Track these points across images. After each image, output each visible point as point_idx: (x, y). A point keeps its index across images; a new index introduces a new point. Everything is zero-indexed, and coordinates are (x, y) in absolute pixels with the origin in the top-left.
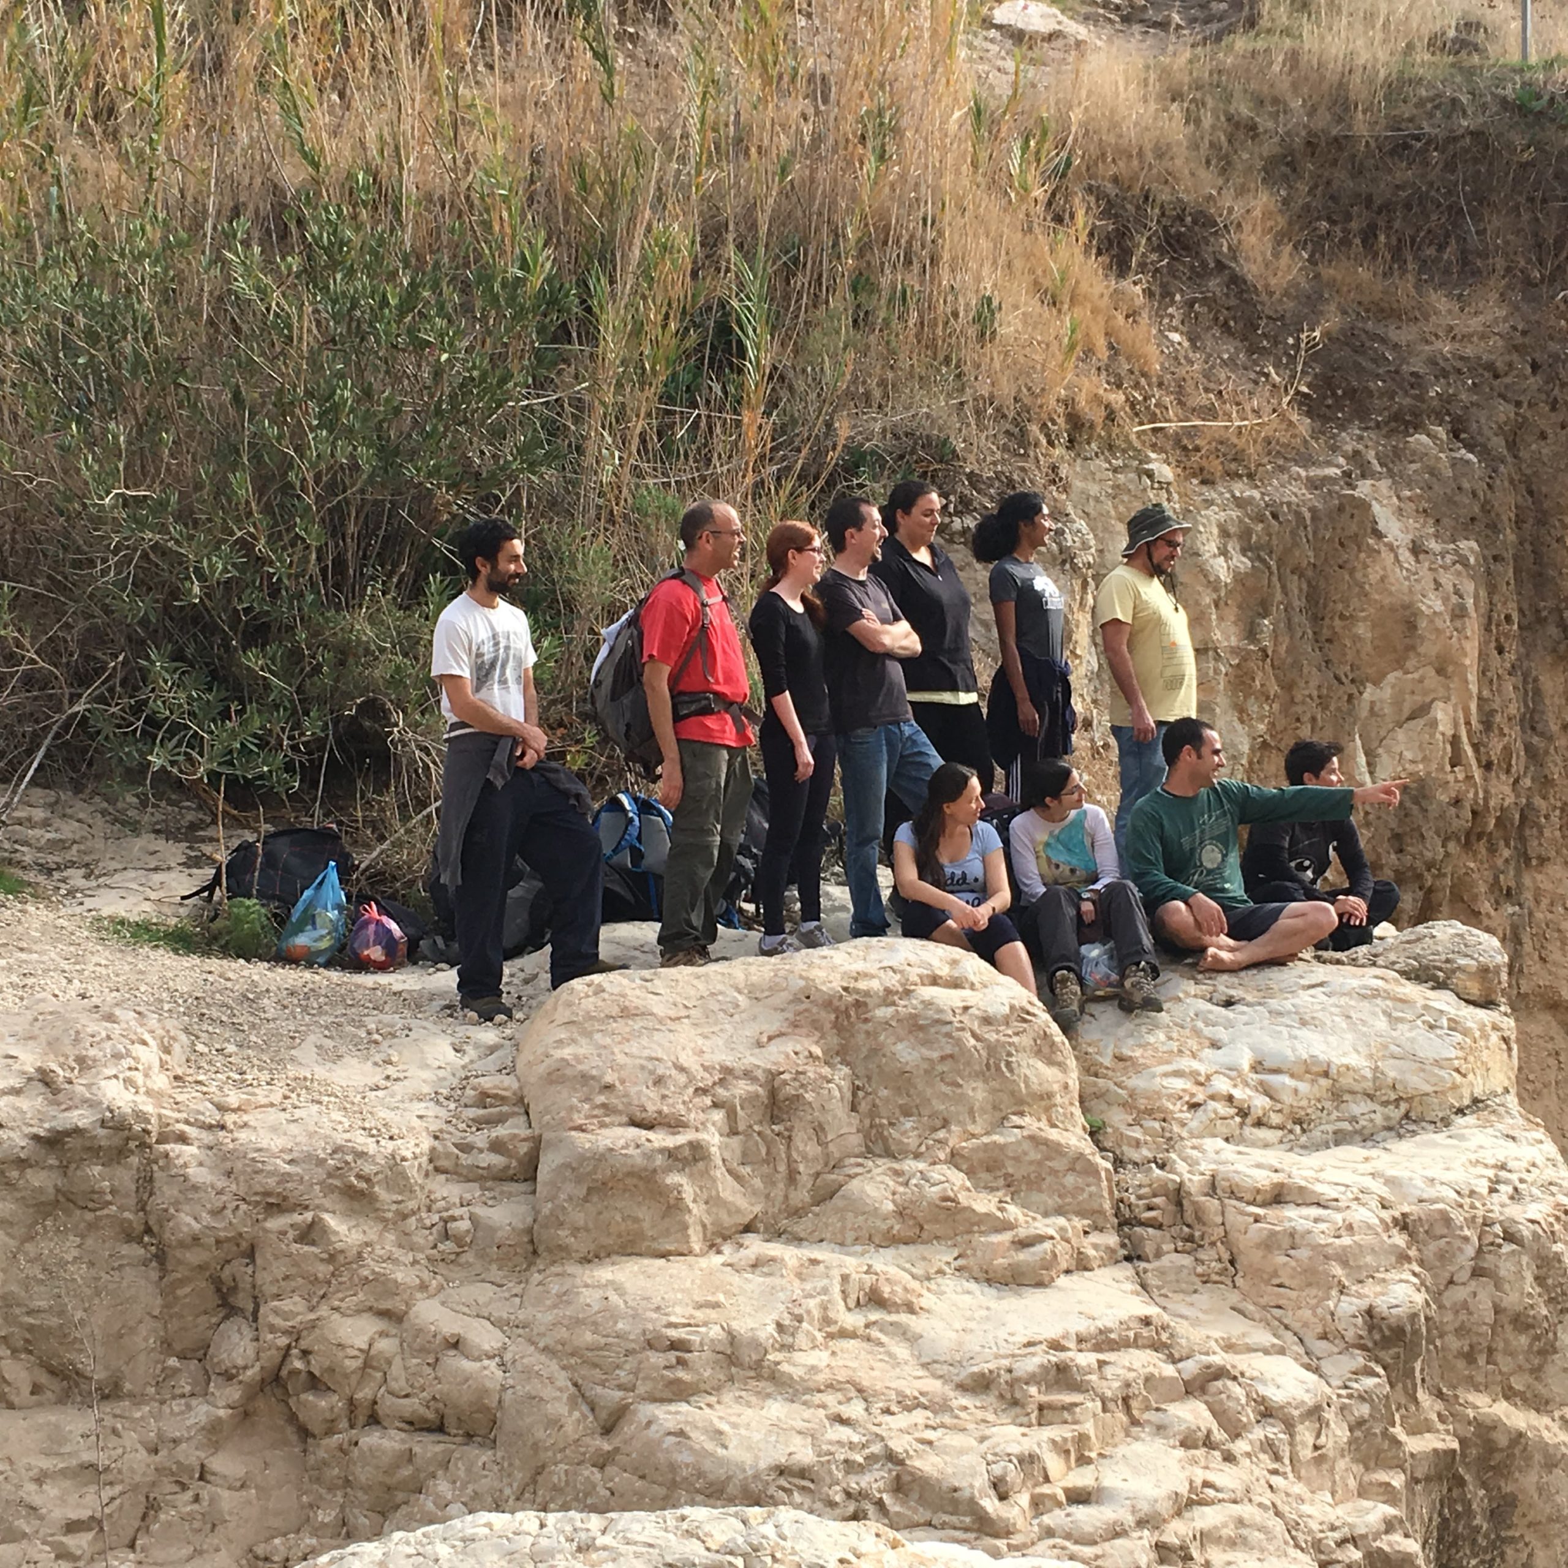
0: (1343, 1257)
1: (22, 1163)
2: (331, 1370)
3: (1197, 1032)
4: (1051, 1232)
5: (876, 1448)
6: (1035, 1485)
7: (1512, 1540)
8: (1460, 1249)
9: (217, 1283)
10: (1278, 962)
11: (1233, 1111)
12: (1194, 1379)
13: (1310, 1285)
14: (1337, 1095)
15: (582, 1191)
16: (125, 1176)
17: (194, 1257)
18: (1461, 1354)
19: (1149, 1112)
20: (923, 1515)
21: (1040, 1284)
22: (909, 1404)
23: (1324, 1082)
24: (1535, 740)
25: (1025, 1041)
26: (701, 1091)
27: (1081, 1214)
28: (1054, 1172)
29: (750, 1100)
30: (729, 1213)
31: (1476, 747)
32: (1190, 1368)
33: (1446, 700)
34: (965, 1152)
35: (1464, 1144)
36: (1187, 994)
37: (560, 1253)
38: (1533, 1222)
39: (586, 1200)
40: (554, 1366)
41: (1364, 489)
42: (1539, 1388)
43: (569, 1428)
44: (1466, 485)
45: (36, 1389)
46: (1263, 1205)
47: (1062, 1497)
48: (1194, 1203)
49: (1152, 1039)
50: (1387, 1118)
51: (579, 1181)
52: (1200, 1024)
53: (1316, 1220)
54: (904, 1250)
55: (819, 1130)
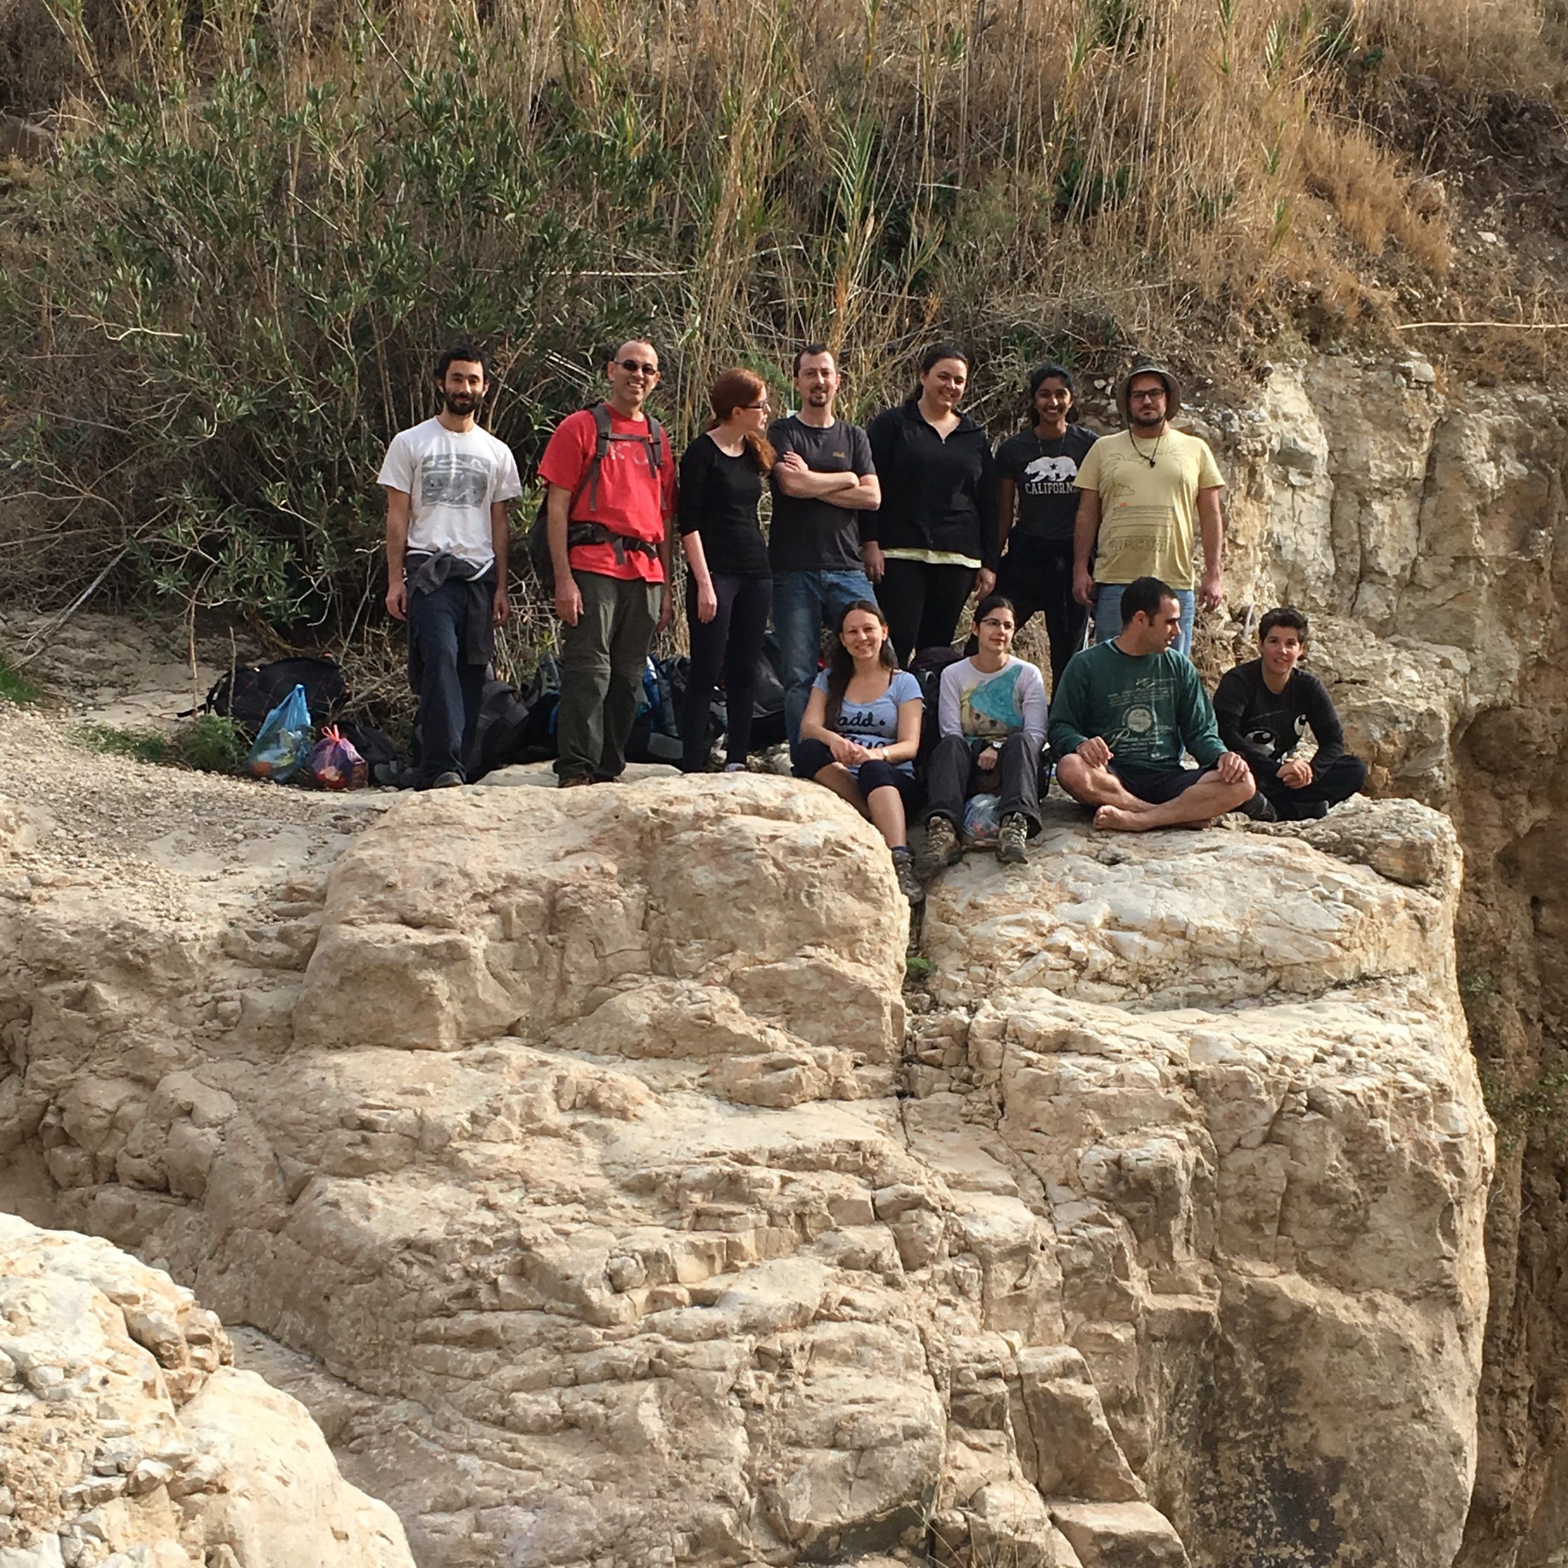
0: (1104, 1108)
2: (78, 1127)
3: (1062, 886)
4: (808, 1059)
5: (508, 1233)
6: (662, 1283)
7: (1293, 1418)
8: (1252, 1113)
11: (1067, 963)
12: (890, 1205)
13: (1062, 1132)
14: (1196, 958)
15: (335, 980)
18: (1243, 1220)
19: (979, 958)
20: (539, 1299)
21: (779, 1107)
22: (564, 1198)
23: (1179, 943)
25: (834, 873)
26: (476, 896)
27: (856, 1046)
28: (835, 1003)
29: (526, 910)
30: (488, 1014)
32: (886, 1195)
34: (744, 976)
35: (1320, 1016)
36: (1072, 850)
37: (311, 1039)
38: (1347, 1093)
39: (340, 988)
40: (262, 1137)
42: (1346, 1267)
43: (258, 1195)
46: (1045, 1051)
47: (687, 1299)
48: (977, 1045)
49: (1011, 889)
50: (1251, 986)
51: (333, 971)
52: (1070, 879)
53: (1088, 1069)
54: (652, 1063)
55: (596, 943)
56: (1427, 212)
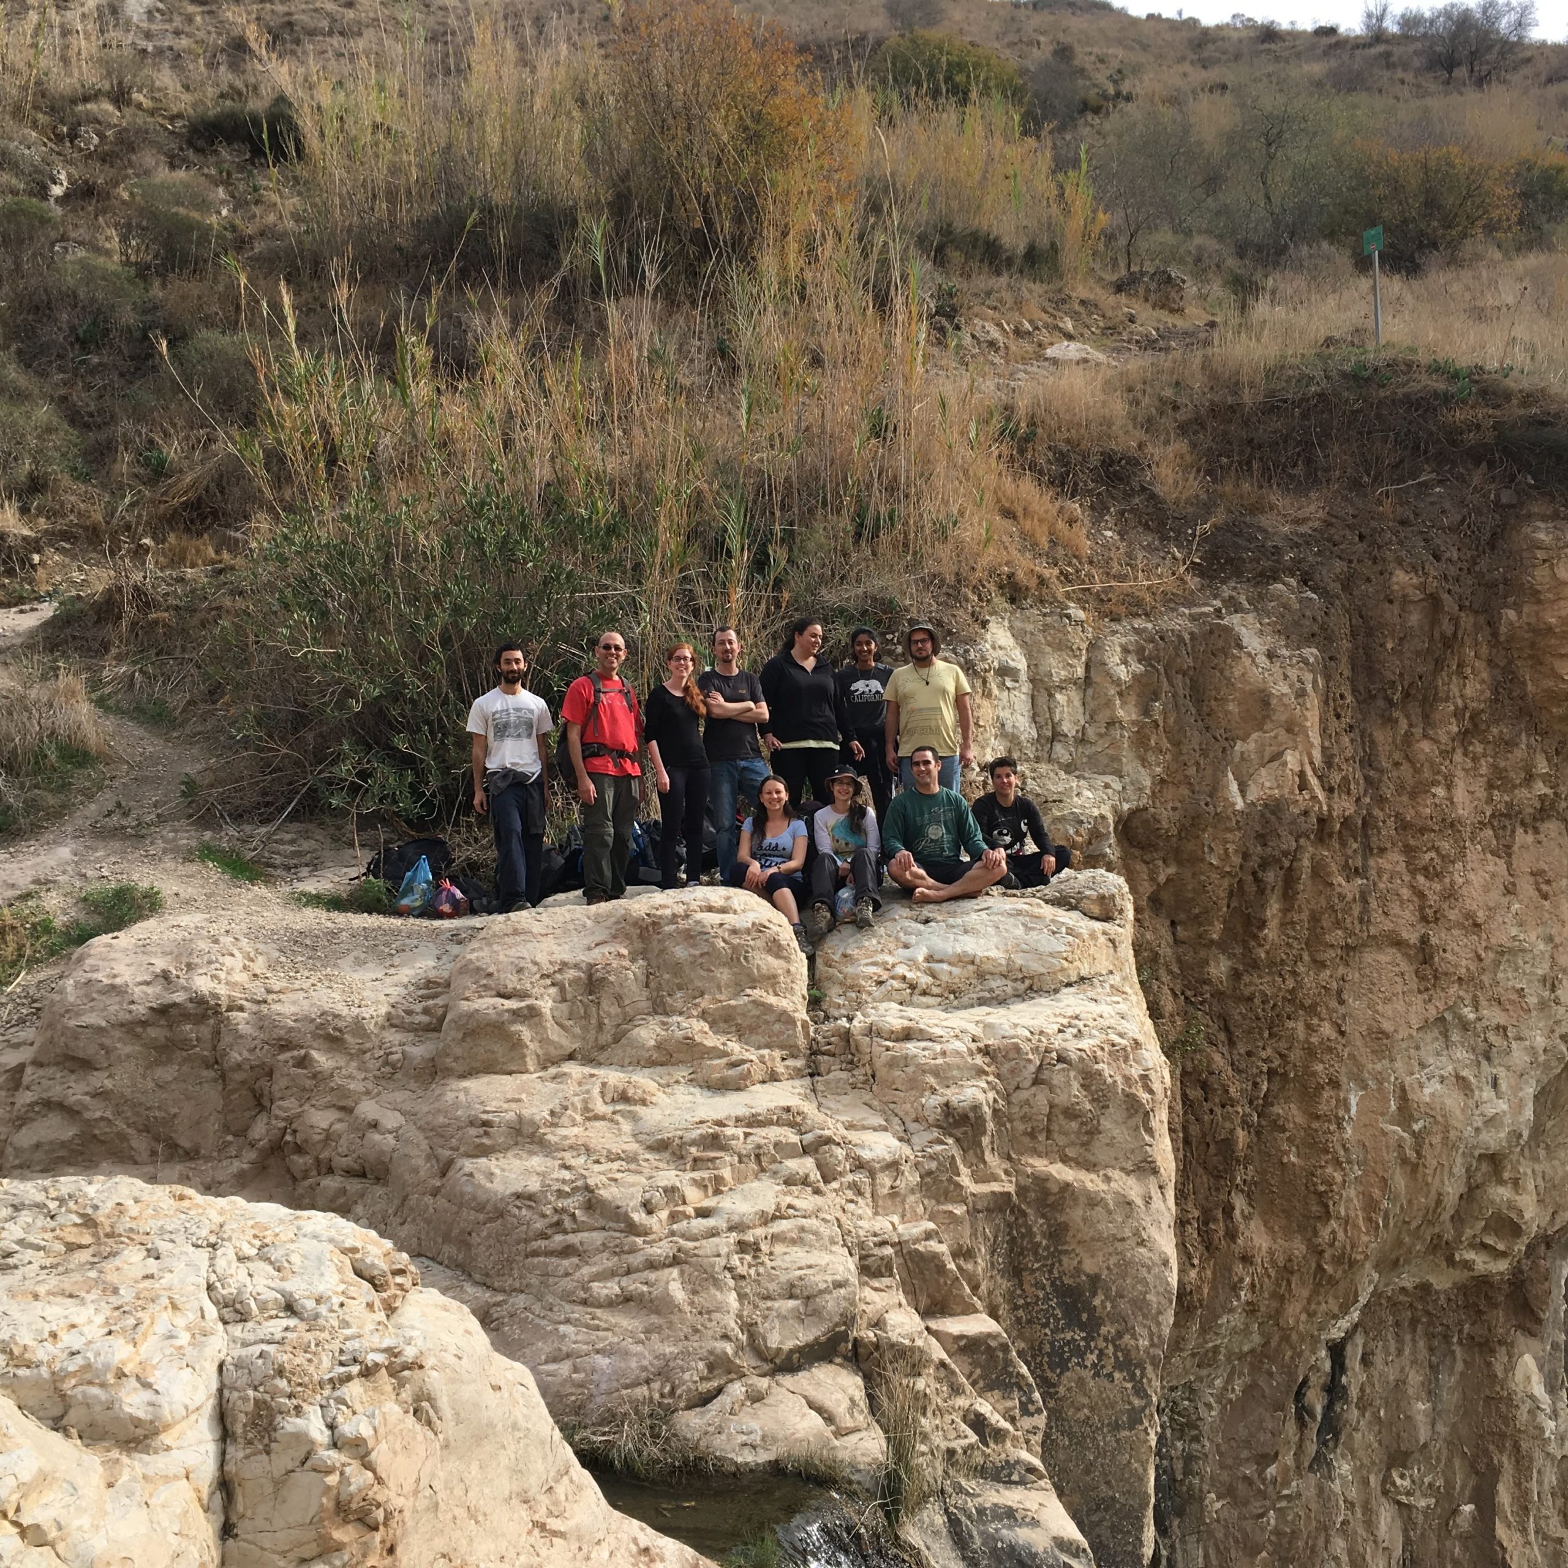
0: (936, 1072)
1: (144, 1024)
2: (306, 1141)
3: (897, 939)
4: (754, 1058)
5: (579, 1183)
6: (677, 1205)
7: (1066, 1252)
8: (1025, 1067)
9: (253, 1091)
10: (972, 896)
11: (904, 986)
12: (812, 1143)
13: (912, 1089)
14: (981, 976)
15: (460, 1036)
16: (205, 1031)
17: (239, 1076)
18: (1025, 1133)
19: (851, 987)
20: (602, 1222)
21: (738, 1089)
22: (612, 1157)
23: (971, 968)
24: (1372, 773)
25: (760, 943)
26: (543, 976)
27: (782, 1047)
28: (767, 1022)
29: (574, 982)
30: (556, 1048)
31: (1320, 778)
32: (809, 1138)
33: (1295, 748)
34: (710, 1011)
35: (1059, 1004)
36: (901, 917)
37: (448, 1073)
38: (1080, 1050)
39: (463, 1040)
40: (421, 1137)
41: (1233, 620)
42: (1090, 1157)
43: (422, 1173)
44: (1308, 613)
45: (154, 1153)
46: (896, 1040)
47: (693, 1214)
48: (855, 1040)
49: (867, 943)
50: (1016, 990)
51: (458, 1029)
52: (901, 934)
53: (924, 1049)
54: (659, 1069)
55: (619, 998)
56: (1071, 522)
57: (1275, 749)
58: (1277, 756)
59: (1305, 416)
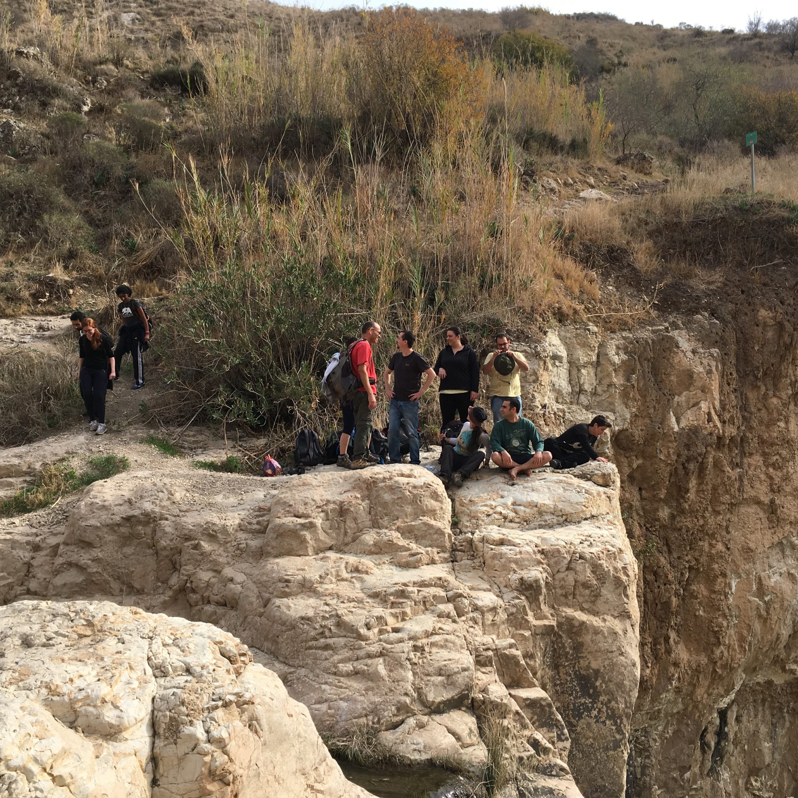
0: (516, 562)
1: (119, 525)
2: (197, 587)
3: (498, 494)
4: (423, 552)
5: (333, 613)
6: (383, 626)
7: (582, 657)
8: (562, 561)
9: (171, 560)
11: (501, 517)
12: (452, 597)
13: (504, 570)
14: (541, 513)
15: (275, 536)
16: (149, 530)
17: (165, 553)
18: (562, 595)
19: (474, 517)
20: (344, 633)
21: (415, 568)
22: (350, 600)
23: (535, 509)
24: (746, 414)
25: (427, 493)
26: (318, 507)
27: (438, 547)
28: (430, 534)
29: (333, 510)
30: (323, 544)
31: (719, 416)
32: (450, 594)
33: (706, 400)
34: (402, 527)
35: (581, 529)
36: (500, 482)
37: (269, 555)
38: (591, 553)
39: (277, 538)
40: (255, 586)
41: (675, 334)
42: (595, 608)
43: (254, 605)
44: (714, 331)
45: (121, 590)
46: (496, 545)
47: (391, 630)
48: (475, 544)
50: (558, 521)
51: (274, 532)
52: (500, 491)
53: (510, 550)
54: (375, 556)
55: (355, 519)
56: (591, 282)
57: (695, 400)
58: (696, 404)
59: (714, 229)
